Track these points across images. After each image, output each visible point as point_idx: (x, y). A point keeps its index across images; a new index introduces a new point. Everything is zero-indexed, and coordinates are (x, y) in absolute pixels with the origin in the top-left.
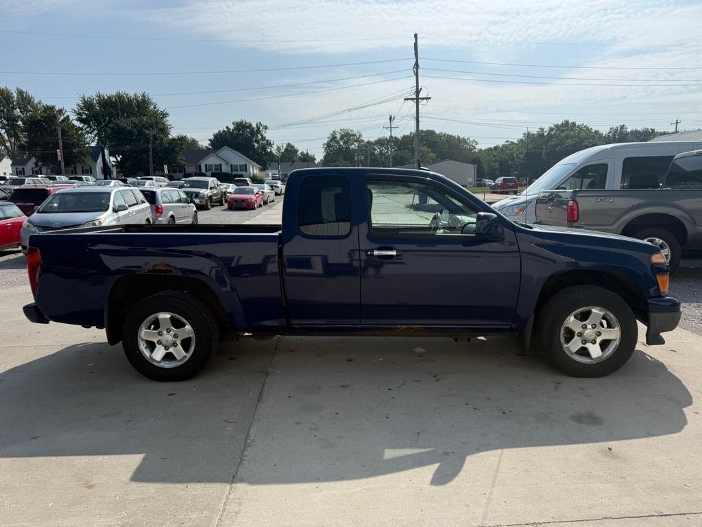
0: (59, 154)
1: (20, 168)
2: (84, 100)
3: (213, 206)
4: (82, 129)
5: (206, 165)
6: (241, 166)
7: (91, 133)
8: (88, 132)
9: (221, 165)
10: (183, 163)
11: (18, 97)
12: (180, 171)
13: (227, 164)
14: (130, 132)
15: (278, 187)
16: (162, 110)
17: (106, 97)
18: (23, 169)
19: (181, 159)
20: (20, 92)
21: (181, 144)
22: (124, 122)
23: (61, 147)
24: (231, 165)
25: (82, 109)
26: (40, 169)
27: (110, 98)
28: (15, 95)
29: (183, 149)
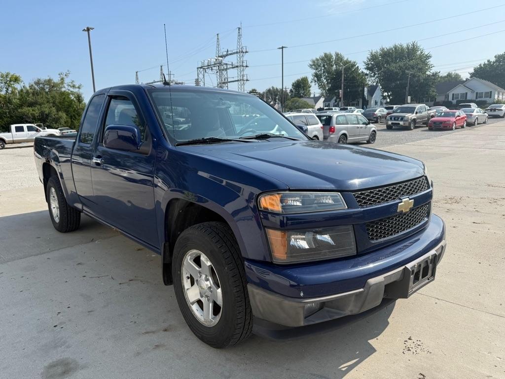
0: (341, 93)
1: (327, 103)
2: (372, 53)
3: (416, 127)
4: (367, 75)
5: (453, 94)
6: (486, 93)
7: (373, 77)
8: (371, 76)
9: (466, 93)
10: (434, 93)
11: (336, 58)
12: (431, 101)
13: (473, 91)
14: (397, 74)
15: (502, 110)
16: (427, 54)
17: (386, 50)
18: (329, 104)
19: (433, 91)
20: (337, 55)
21: (434, 79)
22: (393, 67)
23: (342, 88)
24: (477, 93)
25: (370, 61)
26: (338, 104)
27: (388, 50)
28: (334, 57)
29: (435, 82)
